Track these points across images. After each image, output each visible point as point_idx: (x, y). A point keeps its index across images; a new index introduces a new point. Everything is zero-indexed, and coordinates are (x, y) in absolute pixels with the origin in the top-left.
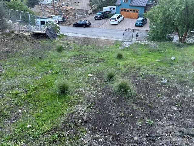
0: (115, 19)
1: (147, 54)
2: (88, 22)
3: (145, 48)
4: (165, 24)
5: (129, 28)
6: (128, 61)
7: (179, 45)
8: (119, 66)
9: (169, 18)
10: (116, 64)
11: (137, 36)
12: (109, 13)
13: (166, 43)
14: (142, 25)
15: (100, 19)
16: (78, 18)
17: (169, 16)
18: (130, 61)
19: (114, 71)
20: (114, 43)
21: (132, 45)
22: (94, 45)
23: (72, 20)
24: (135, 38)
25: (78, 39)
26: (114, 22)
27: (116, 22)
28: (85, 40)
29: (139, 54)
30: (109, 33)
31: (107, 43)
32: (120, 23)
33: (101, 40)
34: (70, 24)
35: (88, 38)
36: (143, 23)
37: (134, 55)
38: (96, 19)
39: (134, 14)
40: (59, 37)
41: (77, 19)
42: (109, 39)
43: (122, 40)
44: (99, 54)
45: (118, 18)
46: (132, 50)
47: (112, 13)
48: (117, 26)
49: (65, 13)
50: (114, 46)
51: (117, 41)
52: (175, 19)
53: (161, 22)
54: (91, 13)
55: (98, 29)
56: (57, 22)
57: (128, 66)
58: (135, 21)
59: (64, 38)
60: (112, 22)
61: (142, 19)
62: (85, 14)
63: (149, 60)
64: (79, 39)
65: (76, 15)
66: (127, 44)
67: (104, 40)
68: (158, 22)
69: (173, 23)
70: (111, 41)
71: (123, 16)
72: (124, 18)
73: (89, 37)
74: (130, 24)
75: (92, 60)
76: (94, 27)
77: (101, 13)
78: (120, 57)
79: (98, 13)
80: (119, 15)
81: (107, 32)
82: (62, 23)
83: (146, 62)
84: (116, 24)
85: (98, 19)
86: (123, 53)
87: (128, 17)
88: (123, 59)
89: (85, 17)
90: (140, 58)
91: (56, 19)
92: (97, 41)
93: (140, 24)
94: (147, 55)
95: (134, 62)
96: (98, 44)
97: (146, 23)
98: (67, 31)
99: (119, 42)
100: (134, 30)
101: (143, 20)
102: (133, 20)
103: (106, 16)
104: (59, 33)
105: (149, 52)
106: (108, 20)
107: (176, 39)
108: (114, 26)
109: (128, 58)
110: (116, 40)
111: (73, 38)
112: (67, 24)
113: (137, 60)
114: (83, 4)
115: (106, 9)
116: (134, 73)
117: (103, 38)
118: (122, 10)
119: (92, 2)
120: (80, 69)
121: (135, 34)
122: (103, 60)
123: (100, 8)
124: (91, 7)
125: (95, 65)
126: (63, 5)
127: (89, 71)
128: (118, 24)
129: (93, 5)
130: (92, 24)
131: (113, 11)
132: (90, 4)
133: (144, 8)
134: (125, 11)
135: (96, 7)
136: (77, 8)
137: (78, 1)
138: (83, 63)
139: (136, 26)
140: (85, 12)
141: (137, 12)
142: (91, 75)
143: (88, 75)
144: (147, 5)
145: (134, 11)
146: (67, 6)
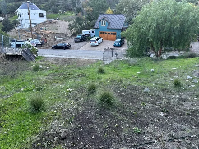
0: (94, 41)
1: (127, 68)
2: (68, 44)
3: (125, 63)
4: (141, 41)
5: (108, 48)
6: (110, 75)
7: (156, 59)
8: (101, 79)
9: (144, 36)
10: (98, 78)
11: (117, 55)
12: (88, 36)
13: (144, 58)
14: (120, 45)
15: (80, 42)
17: (143, 34)
18: (111, 75)
19: (96, 83)
20: (95, 62)
21: (113, 62)
22: (75, 65)
23: (50, 42)
24: (115, 57)
25: (57, 60)
26: (94, 44)
27: (96, 44)
28: (65, 61)
29: (120, 68)
30: (90, 54)
31: (89, 62)
32: (100, 45)
33: (82, 60)
34: (49, 47)
35: (68, 59)
36: (121, 43)
37: (115, 69)
38: (76, 42)
39: (112, 36)
40: (37, 58)
41: (57, 42)
42: (90, 58)
43: (102, 59)
44: (80, 70)
45: (97, 40)
46: (113, 66)
47: (92, 36)
48: (97, 47)
49: (44, 37)
50: (95, 65)
52: (149, 36)
53: (137, 40)
54: (71, 37)
55: (78, 50)
56: (35, 45)
57: (110, 79)
59: (42, 59)
60: (92, 44)
61: (119, 40)
62: (65, 38)
63: (129, 73)
64: (59, 60)
65: (55, 38)
66: (107, 62)
67: (85, 60)
68: (135, 40)
69: (148, 40)
70: (92, 60)
71: (102, 39)
72: (103, 41)
73: (70, 57)
74: (110, 44)
75: (72, 76)
76: (74, 49)
77: (80, 36)
78: (101, 71)
79: (78, 36)
80: (99, 37)
81: (88, 53)
82: (40, 47)
83: (127, 74)
84: (96, 45)
85: (78, 42)
86: (105, 68)
87: (107, 39)
88: (104, 73)
89: (65, 40)
90: (121, 71)
91: (34, 42)
92: (78, 61)
93: (118, 44)
94: (127, 69)
95: (115, 76)
96: (79, 63)
97: (124, 44)
98: (46, 53)
99: (100, 61)
100: (113, 49)
101: (121, 41)
102: (111, 41)
103: (85, 39)
104: (37, 55)
105: (129, 67)
106: (88, 42)
107: (153, 55)
108: (94, 47)
109: (109, 72)
110: (97, 60)
111: (52, 59)
112: (46, 47)
113: (119, 74)
114: (62, 28)
115: (85, 32)
116: (116, 84)
117: (84, 58)
118: (101, 33)
119: (71, 26)
120: (58, 85)
121: (114, 53)
122: (83, 75)
123: (80, 32)
124: (70, 30)
125: (76, 80)
126: (41, 29)
127: (68, 86)
128: (98, 45)
129: (72, 28)
130: (72, 46)
131: (92, 34)
132: (69, 28)
133: (121, 31)
134: (103, 33)
135: (75, 31)
136: (56, 32)
137: (57, 25)
138: (62, 79)
139: (115, 47)
140: (64, 35)
141: (115, 34)
142: (70, 90)
143: (68, 90)
144: (123, 28)
145: (112, 33)
146: (46, 30)
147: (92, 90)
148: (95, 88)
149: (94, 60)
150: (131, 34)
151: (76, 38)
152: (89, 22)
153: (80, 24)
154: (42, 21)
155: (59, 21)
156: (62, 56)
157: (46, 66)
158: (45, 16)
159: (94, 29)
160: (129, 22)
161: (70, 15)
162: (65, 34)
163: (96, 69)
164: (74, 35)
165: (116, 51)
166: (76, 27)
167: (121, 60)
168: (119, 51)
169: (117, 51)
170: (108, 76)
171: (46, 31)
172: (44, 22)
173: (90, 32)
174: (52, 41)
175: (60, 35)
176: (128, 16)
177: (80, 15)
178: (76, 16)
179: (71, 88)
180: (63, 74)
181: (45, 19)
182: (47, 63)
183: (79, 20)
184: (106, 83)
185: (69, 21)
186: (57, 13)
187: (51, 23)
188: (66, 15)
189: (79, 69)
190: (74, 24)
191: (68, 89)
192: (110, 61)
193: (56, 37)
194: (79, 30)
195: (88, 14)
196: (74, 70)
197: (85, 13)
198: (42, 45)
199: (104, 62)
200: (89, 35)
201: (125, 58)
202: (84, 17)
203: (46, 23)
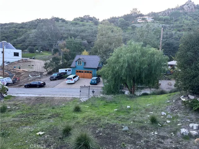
0: (71, 79)
1: (105, 105)
2: (42, 82)
3: (101, 100)
4: (115, 79)
5: (85, 85)
6: (87, 113)
7: (130, 96)
8: (77, 119)
9: (118, 74)
10: (74, 118)
11: (93, 92)
12: (64, 74)
13: (119, 95)
14: (96, 83)
15: (56, 80)
16: (31, 79)
17: (117, 72)
19: (72, 124)
20: (72, 100)
21: (89, 99)
22: (48, 104)
23: (23, 81)
24: (91, 95)
25: (29, 99)
26: (70, 82)
27: (73, 82)
28: (38, 100)
29: (97, 105)
30: (65, 92)
31: (64, 100)
32: (76, 82)
33: (56, 98)
34: (21, 86)
35: (42, 97)
36: (97, 81)
37: (92, 107)
38: (51, 80)
39: (88, 74)
40: (6, 98)
41: (30, 81)
42: (66, 96)
43: (79, 97)
44: (54, 110)
45: (74, 77)
46: (90, 103)
48: (73, 85)
49: (17, 75)
50: (71, 103)
51: (75, 98)
52: (122, 74)
53: (112, 78)
54: (46, 75)
55: (53, 88)
56: (5, 84)
57: (87, 118)
58: (90, 80)
59: (12, 99)
60: (68, 82)
61: (95, 78)
62: (40, 76)
63: (107, 110)
64: (30, 99)
65: (29, 77)
66: (84, 99)
67: (60, 98)
68: (110, 78)
69: (122, 78)
70: (67, 98)
71: (78, 77)
72: (80, 78)
73: (43, 96)
74: (87, 82)
75: (45, 116)
76: (49, 87)
77: (56, 75)
78: (77, 110)
79: (54, 75)
80: (75, 75)
81: (64, 90)
82: (11, 85)
83: (105, 112)
84: (72, 83)
85: (54, 80)
86: (81, 106)
87: (84, 77)
88: (81, 111)
89: (40, 78)
90: (99, 109)
91: (5, 81)
92: (52, 99)
93: (94, 82)
94: (104, 107)
95: (93, 114)
96: (53, 102)
97: (100, 81)
98: (17, 92)
99: (76, 99)
100: (89, 86)
101: (97, 79)
102: (87, 79)
103: (62, 77)
104: (6, 95)
105: (106, 104)
106: (64, 80)
107: (127, 92)
108: (70, 85)
109: (86, 110)
110: (73, 97)
111: (23, 98)
112: (18, 85)
113: (96, 112)
114: (37, 67)
115: (61, 71)
116: (94, 124)
117: (59, 96)
118: (77, 72)
119: (47, 65)
120: (27, 128)
121: (91, 91)
122: (57, 115)
123: (56, 70)
124: (46, 69)
125: (48, 121)
126: (15, 67)
127: (39, 128)
128: (74, 83)
129: (48, 67)
130: (47, 84)
131: (69, 73)
132: (45, 66)
133: (96, 70)
134: (80, 72)
135: (51, 70)
136: (31, 70)
137: (32, 64)
138: (32, 120)
139: (91, 84)
140: (40, 74)
141: (91, 73)
142: (41, 133)
143: (38, 134)
144: (98, 67)
145: (88, 72)
146: (20, 68)
147: (67, 132)
148: (70, 130)
149: (69, 97)
150: (106, 73)
151: (52, 76)
152: (66, 61)
153: (56, 63)
154: (17, 60)
155: (35, 60)
156: (35, 95)
157: (16, 106)
158: (20, 55)
159: (71, 68)
160: (103, 63)
161: (47, 55)
162: (40, 72)
163: (72, 108)
164: (50, 73)
165: (92, 88)
166: (52, 66)
167: (98, 98)
168: (96, 88)
169: (94, 88)
170: (85, 114)
171: (19, 70)
172: (19, 61)
173: (66, 71)
174: (25, 80)
175: (35, 73)
176: (102, 57)
177: (57, 55)
178: (53, 56)
179: (42, 132)
180: (34, 115)
181: (20, 58)
182: (17, 103)
183: (55, 59)
184: (82, 123)
185: (45, 60)
186: (34, 52)
187: (26, 61)
188: (42, 54)
189: (53, 108)
190: (50, 63)
191: (38, 132)
192: (87, 99)
193: (30, 75)
194: (55, 69)
195: (65, 55)
196: (47, 109)
197: (62, 54)
198: (13, 83)
199: (81, 99)
200: (66, 73)
201: (102, 95)
202: (61, 57)
203: (21, 61)
